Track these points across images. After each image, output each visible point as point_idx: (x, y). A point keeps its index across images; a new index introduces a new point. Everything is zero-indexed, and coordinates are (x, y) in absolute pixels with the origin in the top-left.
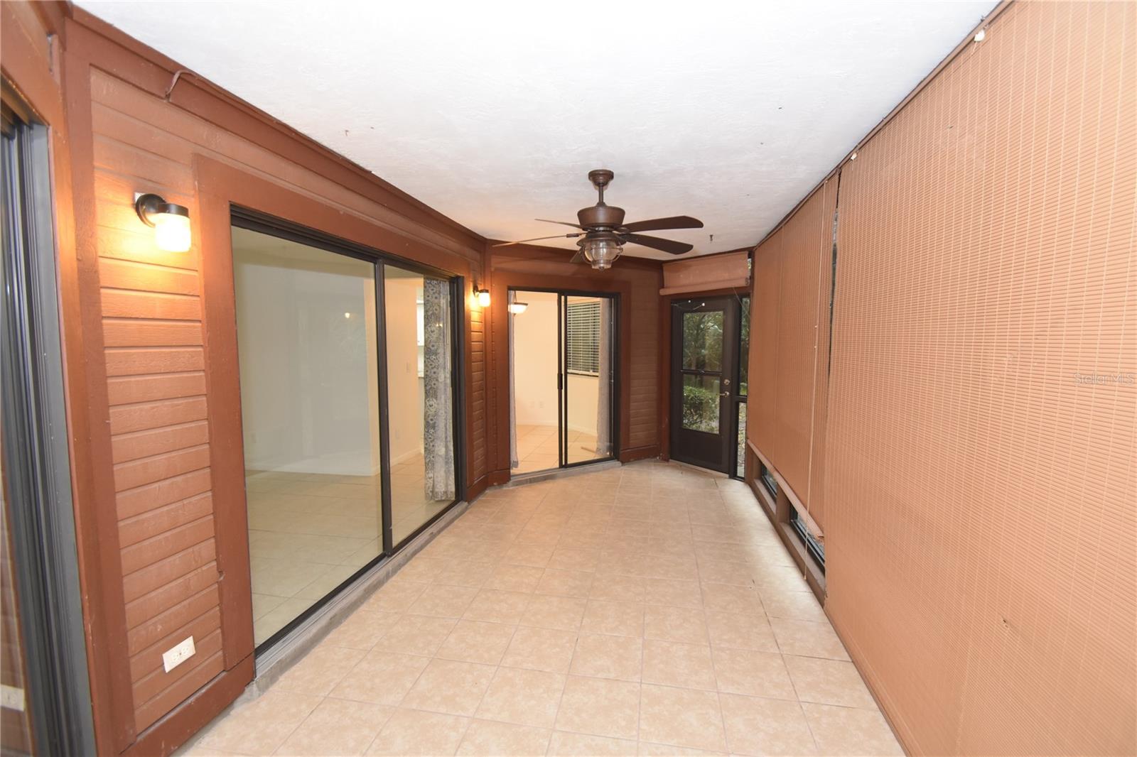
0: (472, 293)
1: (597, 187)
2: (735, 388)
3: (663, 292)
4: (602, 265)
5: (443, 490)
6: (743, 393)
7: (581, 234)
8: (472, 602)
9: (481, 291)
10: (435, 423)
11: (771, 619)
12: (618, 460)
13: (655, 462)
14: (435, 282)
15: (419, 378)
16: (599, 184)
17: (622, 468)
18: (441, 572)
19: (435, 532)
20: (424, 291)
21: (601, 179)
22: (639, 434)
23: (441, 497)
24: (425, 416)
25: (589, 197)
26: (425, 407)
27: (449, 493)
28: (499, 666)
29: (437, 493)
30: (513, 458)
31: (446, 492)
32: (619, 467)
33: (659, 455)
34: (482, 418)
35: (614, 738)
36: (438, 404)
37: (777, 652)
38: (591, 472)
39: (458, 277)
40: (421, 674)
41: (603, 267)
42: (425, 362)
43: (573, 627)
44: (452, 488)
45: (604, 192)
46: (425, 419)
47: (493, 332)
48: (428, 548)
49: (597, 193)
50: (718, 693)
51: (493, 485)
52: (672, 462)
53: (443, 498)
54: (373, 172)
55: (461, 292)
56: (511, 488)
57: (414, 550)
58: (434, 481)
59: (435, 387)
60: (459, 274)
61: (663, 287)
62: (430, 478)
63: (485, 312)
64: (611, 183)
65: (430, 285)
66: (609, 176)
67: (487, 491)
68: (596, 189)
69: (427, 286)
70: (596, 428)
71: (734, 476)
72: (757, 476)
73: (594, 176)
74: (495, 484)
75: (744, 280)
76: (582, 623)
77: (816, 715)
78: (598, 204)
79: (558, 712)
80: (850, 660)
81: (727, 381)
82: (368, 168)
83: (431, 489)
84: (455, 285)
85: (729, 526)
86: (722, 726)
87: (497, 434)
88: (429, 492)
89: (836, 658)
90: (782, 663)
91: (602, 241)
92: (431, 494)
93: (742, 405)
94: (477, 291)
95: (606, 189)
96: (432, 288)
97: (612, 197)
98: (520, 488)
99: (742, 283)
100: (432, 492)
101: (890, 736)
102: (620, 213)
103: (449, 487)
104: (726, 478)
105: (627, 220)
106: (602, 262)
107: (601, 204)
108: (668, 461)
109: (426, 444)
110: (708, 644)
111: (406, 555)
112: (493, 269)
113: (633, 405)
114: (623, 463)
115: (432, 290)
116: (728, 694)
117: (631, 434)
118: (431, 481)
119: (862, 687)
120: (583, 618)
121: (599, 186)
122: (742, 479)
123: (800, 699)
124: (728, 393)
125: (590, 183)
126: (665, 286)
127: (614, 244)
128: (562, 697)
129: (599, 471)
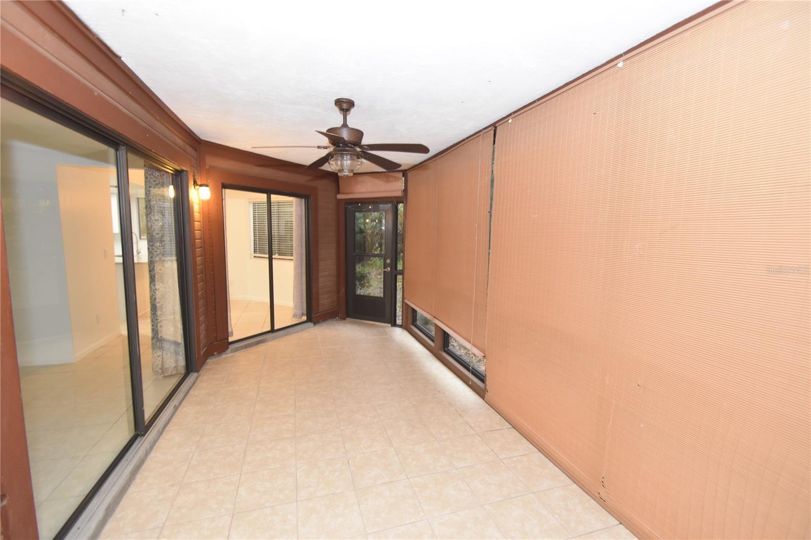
0: (193, 186)
1: (342, 112)
2: (394, 265)
3: (340, 197)
4: (346, 174)
5: (174, 365)
6: (400, 267)
7: (329, 147)
8: (244, 457)
9: (201, 185)
10: (162, 305)
11: (460, 413)
12: (311, 322)
13: (336, 320)
14: (157, 174)
15: (116, 264)
16: (343, 109)
17: (315, 327)
18: (200, 438)
19: (177, 404)
20: (145, 181)
21: (345, 105)
22: (325, 301)
23: (172, 372)
24: (151, 299)
25: (336, 120)
26: (150, 291)
27: (179, 368)
28: (297, 501)
29: (167, 369)
30: (230, 330)
31: (176, 367)
32: (312, 327)
33: (339, 316)
34: (204, 298)
35: (411, 523)
36: (165, 288)
37: (474, 432)
38: (293, 333)
39: (182, 171)
40: (230, 530)
41: (347, 175)
42: (148, 249)
43: (340, 453)
44: (182, 362)
45: (347, 117)
46: (151, 302)
47: (209, 222)
48: (174, 420)
49: (342, 116)
50: (457, 469)
51: (215, 355)
52: (348, 319)
53: (174, 373)
54: (122, 59)
55: (185, 184)
56: (229, 355)
57: (164, 424)
58: (162, 358)
59: (161, 272)
60: (184, 168)
61: (338, 192)
62: (158, 357)
63: (204, 204)
64: (353, 110)
65: (152, 177)
66: (351, 104)
67: (208, 361)
68: (341, 114)
69: (149, 177)
70: (292, 299)
71: (394, 324)
72: (412, 322)
73: (339, 103)
74: (215, 353)
75: (400, 192)
76: (345, 448)
77: (513, 465)
78: (342, 125)
79: (362, 519)
80: (511, 427)
81: (388, 261)
82: (119, 53)
83: (160, 366)
84: (179, 178)
85: (406, 359)
86: (470, 490)
87: (215, 310)
88: (158, 369)
89: (505, 428)
90: (481, 439)
91: (346, 155)
92: (160, 371)
93: (399, 277)
94: (197, 185)
95: (349, 114)
96: (155, 179)
97: (354, 121)
98: (237, 354)
99: (399, 194)
100: (162, 369)
101: (551, 465)
102: (360, 134)
103: (180, 362)
104: (389, 327)
105: (365, 141)
106: (346, 171)
107: (345, 125)
108: (345, 319)
109: (153, 326)
110: (435, 439)
111: (158, 431)
112: (207, 167)
113: (321, 280)
114: (315, 324)
115: (155, 181)
116: (462, 467)
117: (320, 302)
118: (160, 359)
119: (524, 441)
120: (344, 445)
121: (344, 111)
122: (400, 326)
123: (501, 458)
124: (389, 269)
125: (337, 109)
126: (341, 192)
127: (355, 158)
128: (360, 507)
129: (299, 332)
